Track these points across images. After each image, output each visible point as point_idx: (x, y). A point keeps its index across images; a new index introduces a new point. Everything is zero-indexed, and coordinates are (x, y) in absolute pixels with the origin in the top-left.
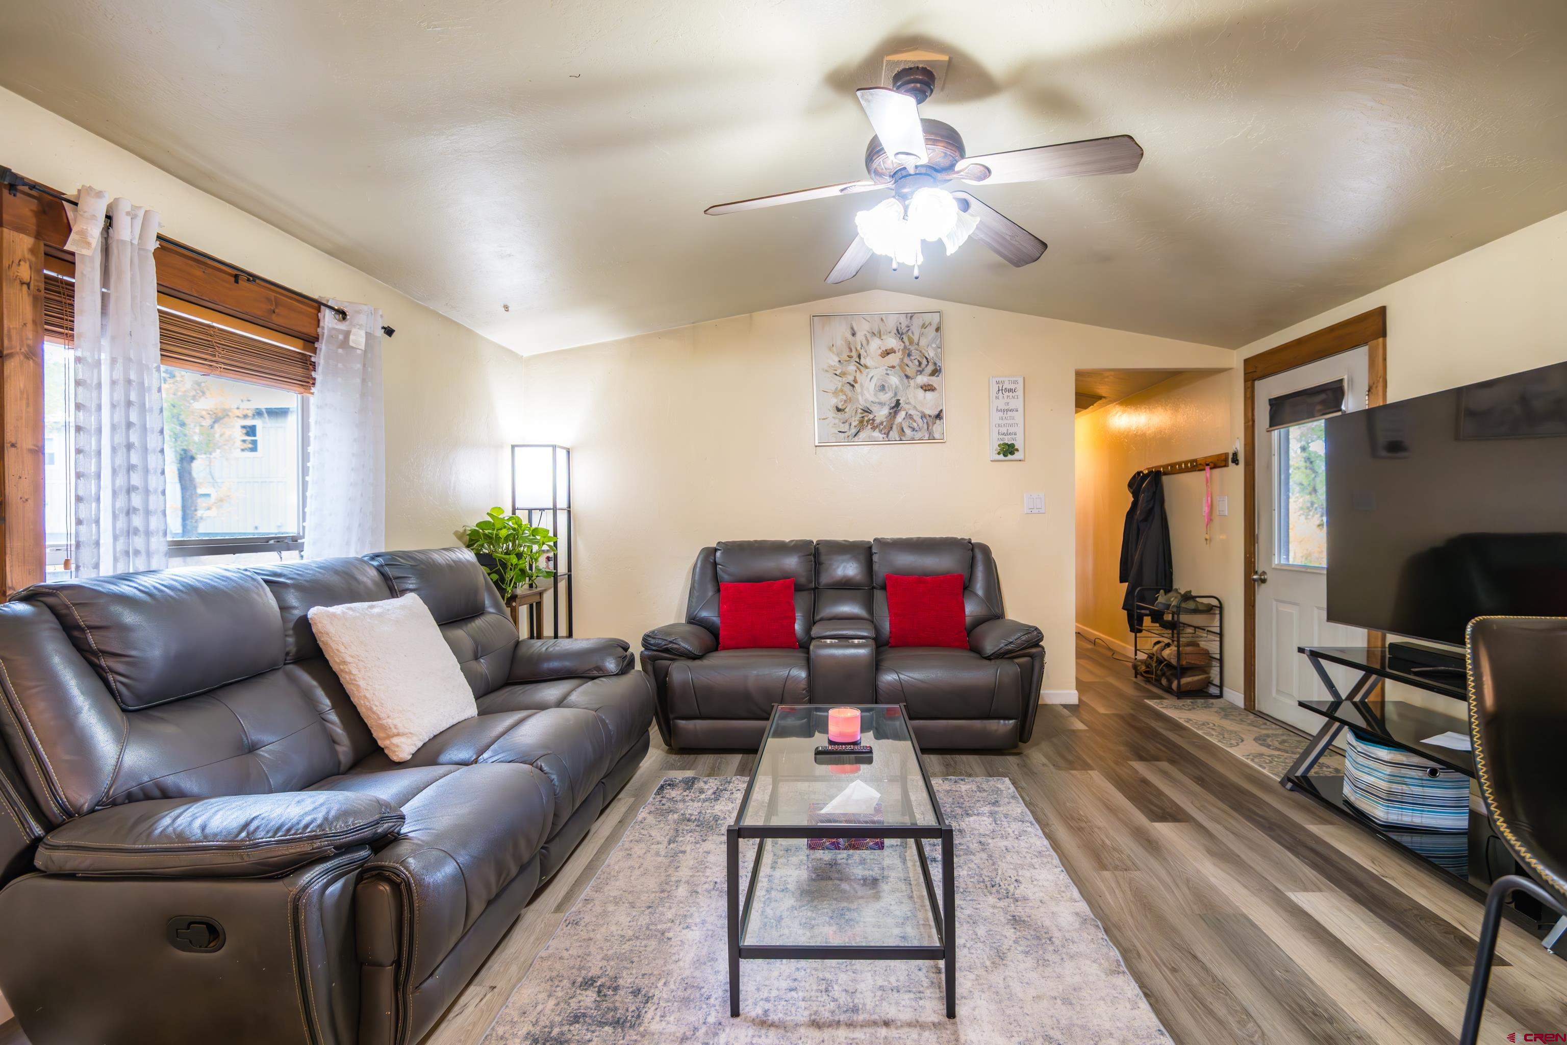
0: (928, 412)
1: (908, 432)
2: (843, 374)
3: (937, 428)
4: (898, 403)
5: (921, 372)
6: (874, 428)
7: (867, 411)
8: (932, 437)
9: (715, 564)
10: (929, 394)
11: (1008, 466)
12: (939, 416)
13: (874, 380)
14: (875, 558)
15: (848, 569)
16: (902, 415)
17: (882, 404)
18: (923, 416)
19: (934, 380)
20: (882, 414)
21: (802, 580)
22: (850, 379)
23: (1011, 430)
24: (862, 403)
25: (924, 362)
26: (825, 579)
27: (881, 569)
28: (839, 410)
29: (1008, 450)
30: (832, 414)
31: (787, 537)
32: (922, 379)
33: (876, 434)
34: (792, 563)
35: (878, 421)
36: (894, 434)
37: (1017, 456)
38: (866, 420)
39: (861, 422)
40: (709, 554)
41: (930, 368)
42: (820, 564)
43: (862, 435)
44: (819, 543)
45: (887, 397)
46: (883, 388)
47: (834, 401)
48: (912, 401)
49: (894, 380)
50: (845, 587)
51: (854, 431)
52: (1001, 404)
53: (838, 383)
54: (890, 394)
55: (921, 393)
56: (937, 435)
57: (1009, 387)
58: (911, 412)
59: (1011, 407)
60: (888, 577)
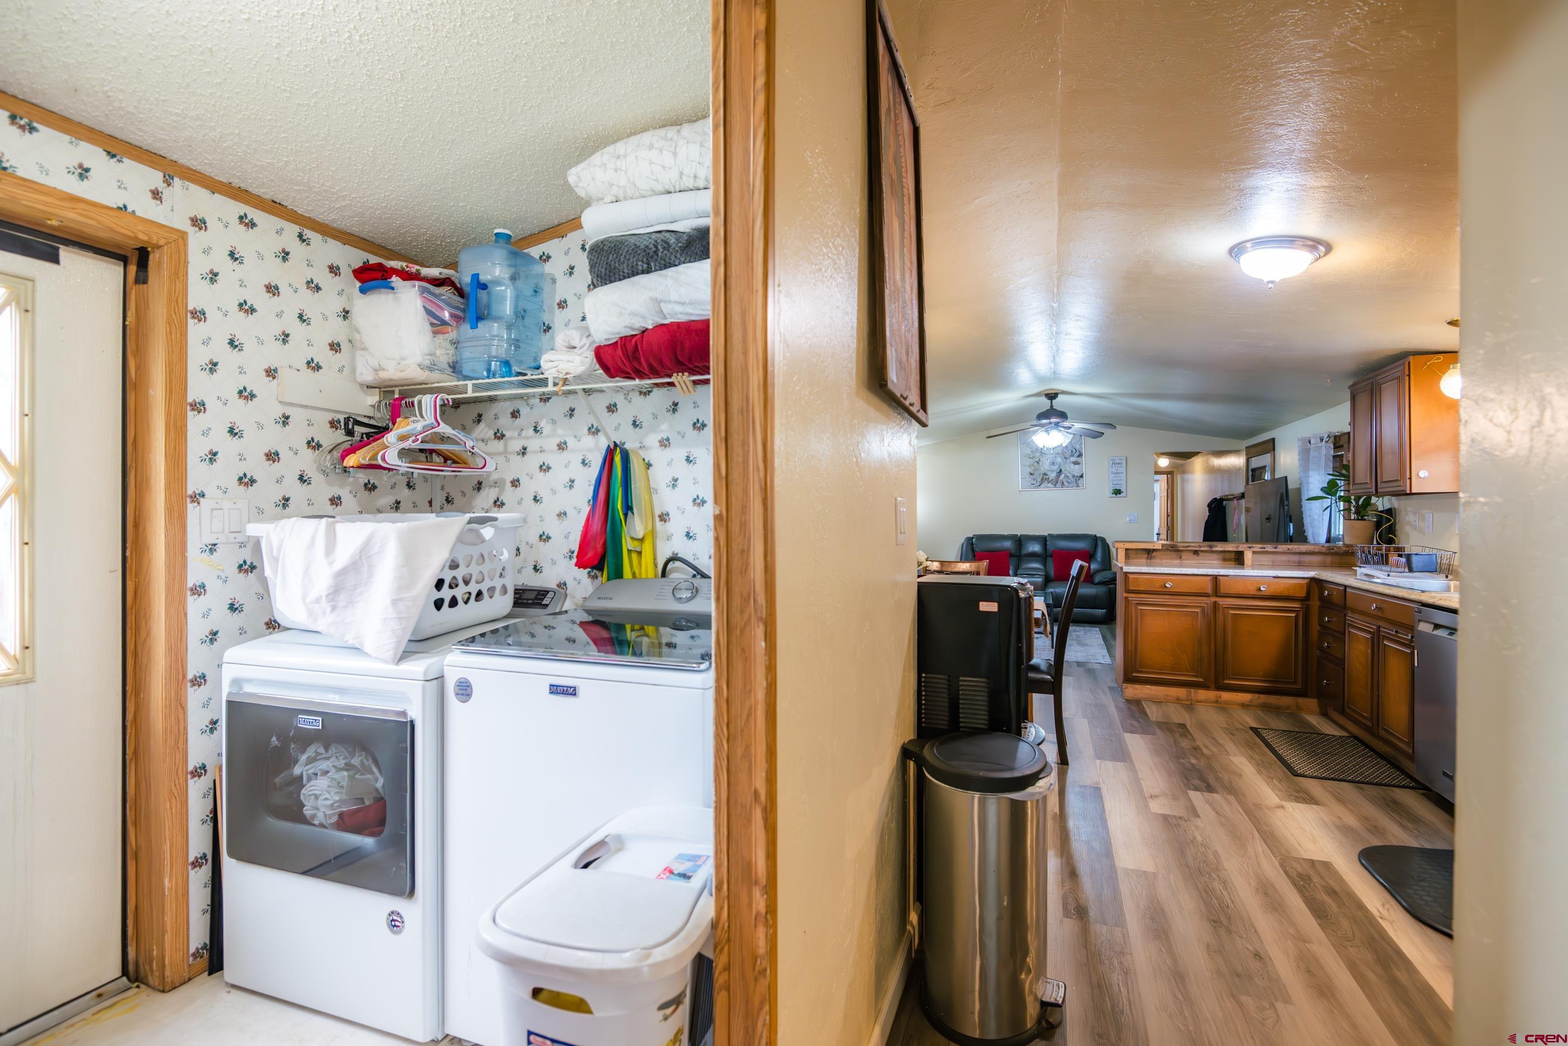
0: (1076, 474)
1: (1066, 484)
2: (1033, 458)
3: (1080, 482)
4: (1061, 471)
5: (1072, 456)
6: (1049, 482)
7: (1045, 474)
8: (1078, 486)
9: (972, 544)
10: (1077, 466)
11: (1117, 500)
12: (1082, 476)
13: (1049, 460)
14: (1048, 543)
15: (1036, 548)
16: (1062, 477)
17: (1053, 471)
18: (1074, 476)
19: (1079, 459)
20: (1053, 475)
21: (1013, 551)
22: (1037, 460)
23: (1119, 483)
24: (1043, 471)
25: (1074, 451)
26: (1024, 552)
27: (1050, 547)
28: (1031, 474)
29: (1117, 492)
30: (1028, 476)
31: (1006, 533)
32: (1073, 459)
33: (1050, 485)
34: (1008, 544)
35: (1051, 479)
36: (1059, 484)
37: (1122, 495)
38: (1045, 478)
39: (1042, 479)
40: (969, 540)
41: (1077, 454)
42: (1022, 545)
43: (1043, 485)
44: (1021, 535)
45: (1056, 468)
46: (1053, 464)
47: (1029, 470)
48: (1068, 469)
49: (1059, 460)
50: (1033, 555)
51: (1038, 484)
52: (1114, 470)
53: (1031, 461)
54: (1056, 467)
55: (1072, 466)
56: (1080, 485)
57: (1118, 462)
58: (1068, 474)
59: (1119, 471)
60: (1053, 551)
